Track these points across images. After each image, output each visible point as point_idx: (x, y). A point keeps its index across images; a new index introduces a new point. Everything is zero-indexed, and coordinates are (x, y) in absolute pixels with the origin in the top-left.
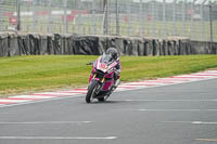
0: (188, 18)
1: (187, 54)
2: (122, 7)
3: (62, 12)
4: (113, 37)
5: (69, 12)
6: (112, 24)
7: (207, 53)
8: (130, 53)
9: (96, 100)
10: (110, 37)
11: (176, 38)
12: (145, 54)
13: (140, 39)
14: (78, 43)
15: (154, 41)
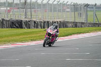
0: (64, 11)
1: (64, 27)
2: (33, 6)
3: (5, 8)
4: (29, 20)
5: (8, 9)
6: (29, 14)
7: (73, 27)
8: (37, 27)
9: (48, 46)
10: (28, 20)
11: (58, 20)
12: (44, 28)
13: (42, 21)
14: (13, 23)
15: (48, 22)
